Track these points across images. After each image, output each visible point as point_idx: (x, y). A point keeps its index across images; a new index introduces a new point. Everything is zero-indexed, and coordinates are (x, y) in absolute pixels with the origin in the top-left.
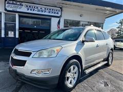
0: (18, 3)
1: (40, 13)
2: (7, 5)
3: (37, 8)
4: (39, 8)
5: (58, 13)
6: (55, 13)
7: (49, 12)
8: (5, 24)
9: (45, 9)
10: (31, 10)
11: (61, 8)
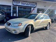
0: (18, 2)
1: (27, 6)
2: (14, 2)
3: (26, 3)
4: (27, 3)
5: (34, 6)
6: (33, 5)
7: (31, 5)
8: (13, 10)
9: (29, 4)
10: (23, 4)
11: (36, 3)
